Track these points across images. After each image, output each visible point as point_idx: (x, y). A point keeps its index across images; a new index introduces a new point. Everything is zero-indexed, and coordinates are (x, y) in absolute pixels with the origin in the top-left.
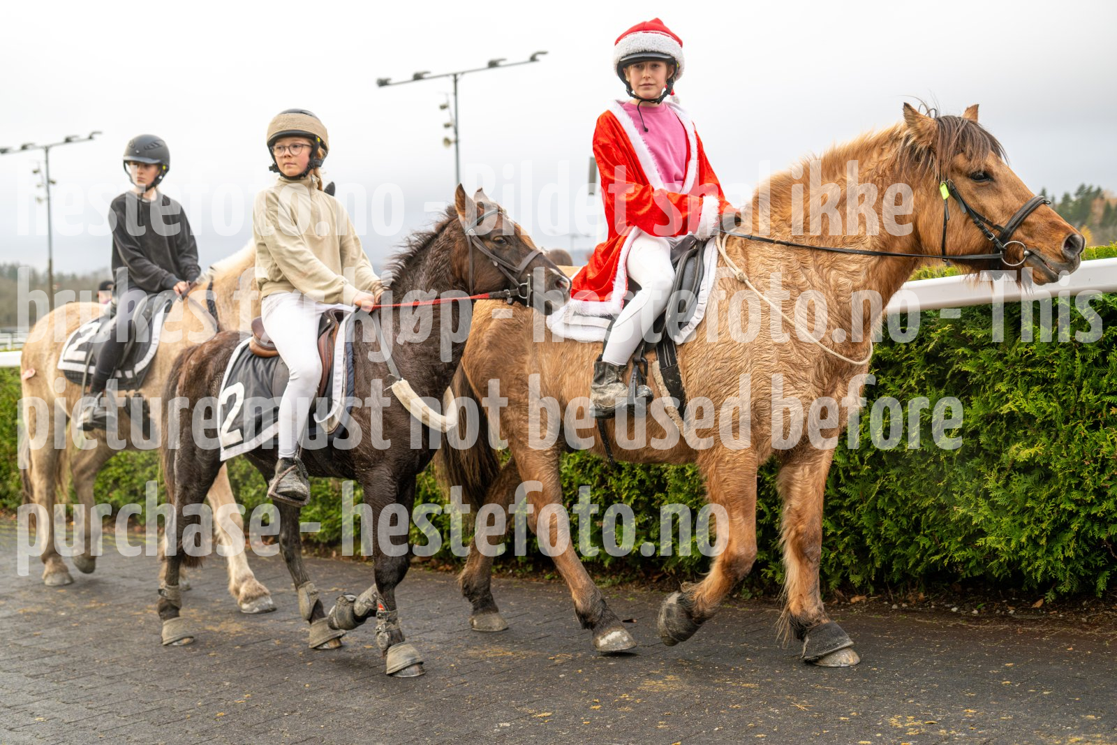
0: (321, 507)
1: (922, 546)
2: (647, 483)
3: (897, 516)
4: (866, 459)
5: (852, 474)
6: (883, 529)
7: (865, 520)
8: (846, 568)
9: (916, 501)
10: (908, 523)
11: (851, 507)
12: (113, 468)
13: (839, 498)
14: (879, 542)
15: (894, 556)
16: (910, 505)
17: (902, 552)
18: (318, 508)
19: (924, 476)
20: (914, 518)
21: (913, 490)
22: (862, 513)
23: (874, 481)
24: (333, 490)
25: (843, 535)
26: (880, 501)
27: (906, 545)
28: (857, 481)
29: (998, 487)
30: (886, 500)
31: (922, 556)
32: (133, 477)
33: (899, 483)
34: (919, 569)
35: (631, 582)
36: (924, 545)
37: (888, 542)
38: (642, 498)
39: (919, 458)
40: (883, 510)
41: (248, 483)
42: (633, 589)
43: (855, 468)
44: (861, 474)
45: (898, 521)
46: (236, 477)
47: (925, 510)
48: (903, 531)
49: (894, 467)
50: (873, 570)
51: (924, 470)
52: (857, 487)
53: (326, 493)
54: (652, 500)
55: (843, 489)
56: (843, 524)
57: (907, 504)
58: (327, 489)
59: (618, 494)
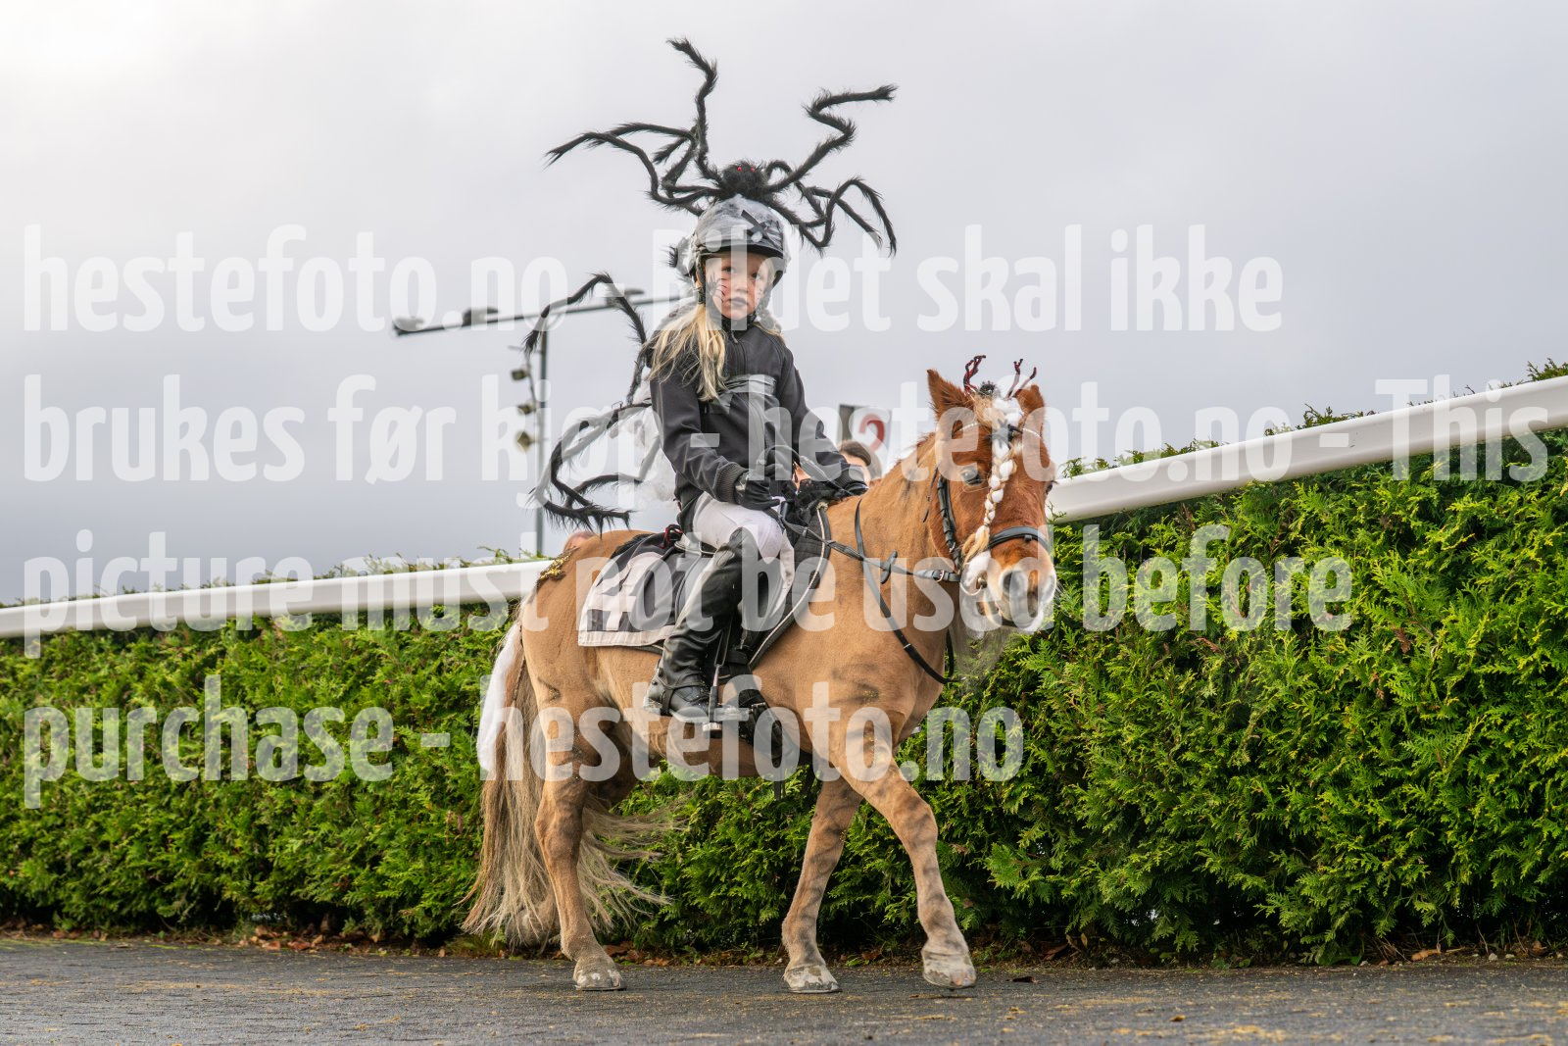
0: (425, 864)
1: (1545, 834)
2: (1050, 769)
3: (1501, 789)
4: (1449, 688)
5: (1424, 716)
6: (1476, 811)
7: (1444, 798)
8: (1407, 892)
9: (1537, 758)
10: (1521, 802)
11: (1422, 780)
12: (22, 823)
13: (1399, 765)
14: (1468, 836)
15: (1495, 862)
16: (1524, 766)
17: (1510, 853)
18: (420, 864)
19: (1552, 712)
20: (1532, 787)
21: (1531, 739)
22: (1440, 786)
23: (1462, 730)
24: (451, 830)
25: (1404, 830)
26: (1472, 763)
27: (1515, 839)
28: (1431, 732)
30: (1483, 760)
31: (1545, 856)
32: (59, 838)
33: (1506, 729)
34: (1541, 879)
35: (1007, 959)
36: (1550, 833)
37: (1484, 836)
38: (1037, 796)
39: (1542, 682)
40: (1477, 781)
41: (285, 829)
43: (1427, 710)
44: (1441, 715)
45: (1503, 796)
46: (264, 820)
47: (1551, 773)
48: (1511, 814)
49: (1496, 705)
50: (1457, 890)
51: (1551, 703)
52: (1431, 742)
53: (439, 835)
54: (1056, 801)
55: (1408, 745)
56: (1405, 809)
57: (1519, 769)
58: (440, 828)
59: (994, 793)
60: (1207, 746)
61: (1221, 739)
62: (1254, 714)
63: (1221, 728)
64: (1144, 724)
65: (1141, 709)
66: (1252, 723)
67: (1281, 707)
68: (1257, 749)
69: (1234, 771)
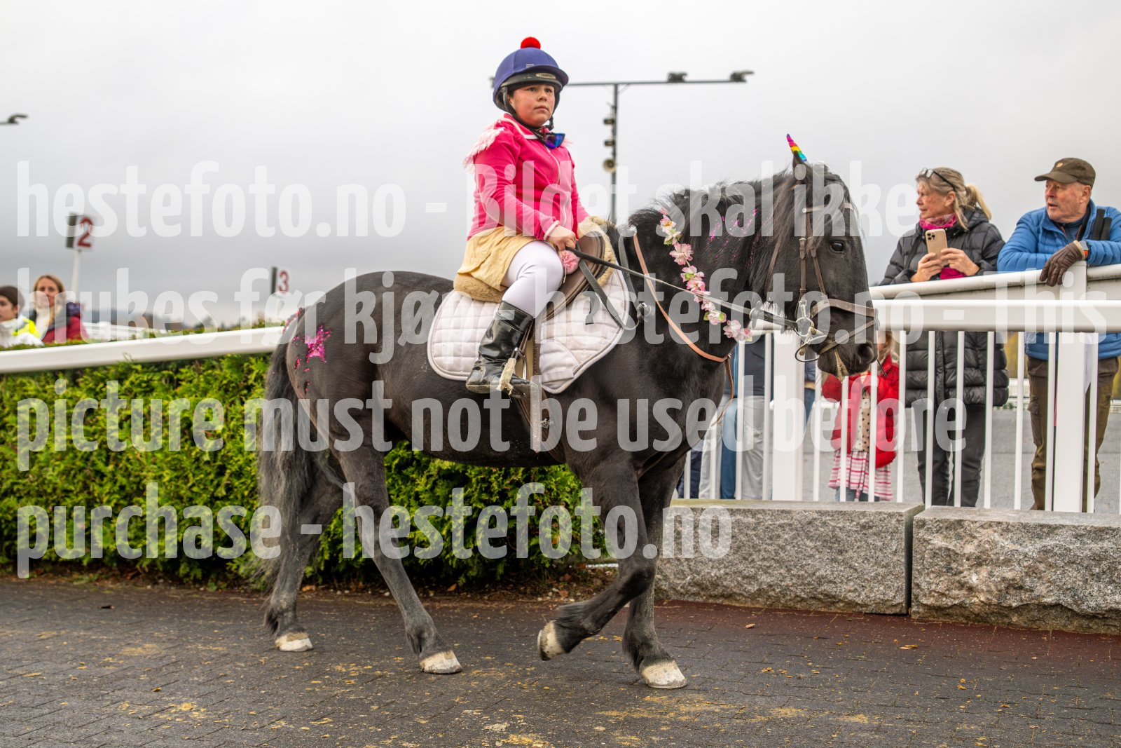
2: (128, 489)
6: (332, 526)
14: (329, 536)
29: (426, 490)
35: (107, 578)
42: (109, 584)
50: (323, 564)
59: (100, 499)
60: (205, 485)
61: (212, 481)
62: (228, 471)
63: (212, 476)
64: (175, 470)
65: (173, 463)
66: (227, 475)
67: (241, 468)
68: (229, 489)
69: (217, 498)
